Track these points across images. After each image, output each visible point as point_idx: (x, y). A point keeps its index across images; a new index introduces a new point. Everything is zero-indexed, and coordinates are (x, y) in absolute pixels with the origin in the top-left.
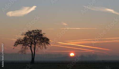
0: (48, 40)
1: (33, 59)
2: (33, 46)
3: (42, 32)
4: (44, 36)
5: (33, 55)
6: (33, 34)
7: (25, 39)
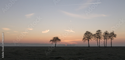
0: (60, 40)
1: (55, 46)
2: (56, 42)
3: (58, 38)
4: (59, 39)
5: (56, 45)
6: (55, 38)
7: (53, 40)
